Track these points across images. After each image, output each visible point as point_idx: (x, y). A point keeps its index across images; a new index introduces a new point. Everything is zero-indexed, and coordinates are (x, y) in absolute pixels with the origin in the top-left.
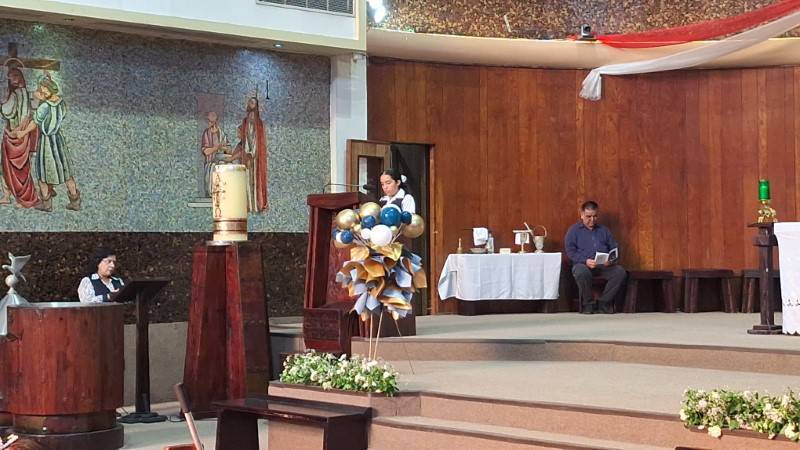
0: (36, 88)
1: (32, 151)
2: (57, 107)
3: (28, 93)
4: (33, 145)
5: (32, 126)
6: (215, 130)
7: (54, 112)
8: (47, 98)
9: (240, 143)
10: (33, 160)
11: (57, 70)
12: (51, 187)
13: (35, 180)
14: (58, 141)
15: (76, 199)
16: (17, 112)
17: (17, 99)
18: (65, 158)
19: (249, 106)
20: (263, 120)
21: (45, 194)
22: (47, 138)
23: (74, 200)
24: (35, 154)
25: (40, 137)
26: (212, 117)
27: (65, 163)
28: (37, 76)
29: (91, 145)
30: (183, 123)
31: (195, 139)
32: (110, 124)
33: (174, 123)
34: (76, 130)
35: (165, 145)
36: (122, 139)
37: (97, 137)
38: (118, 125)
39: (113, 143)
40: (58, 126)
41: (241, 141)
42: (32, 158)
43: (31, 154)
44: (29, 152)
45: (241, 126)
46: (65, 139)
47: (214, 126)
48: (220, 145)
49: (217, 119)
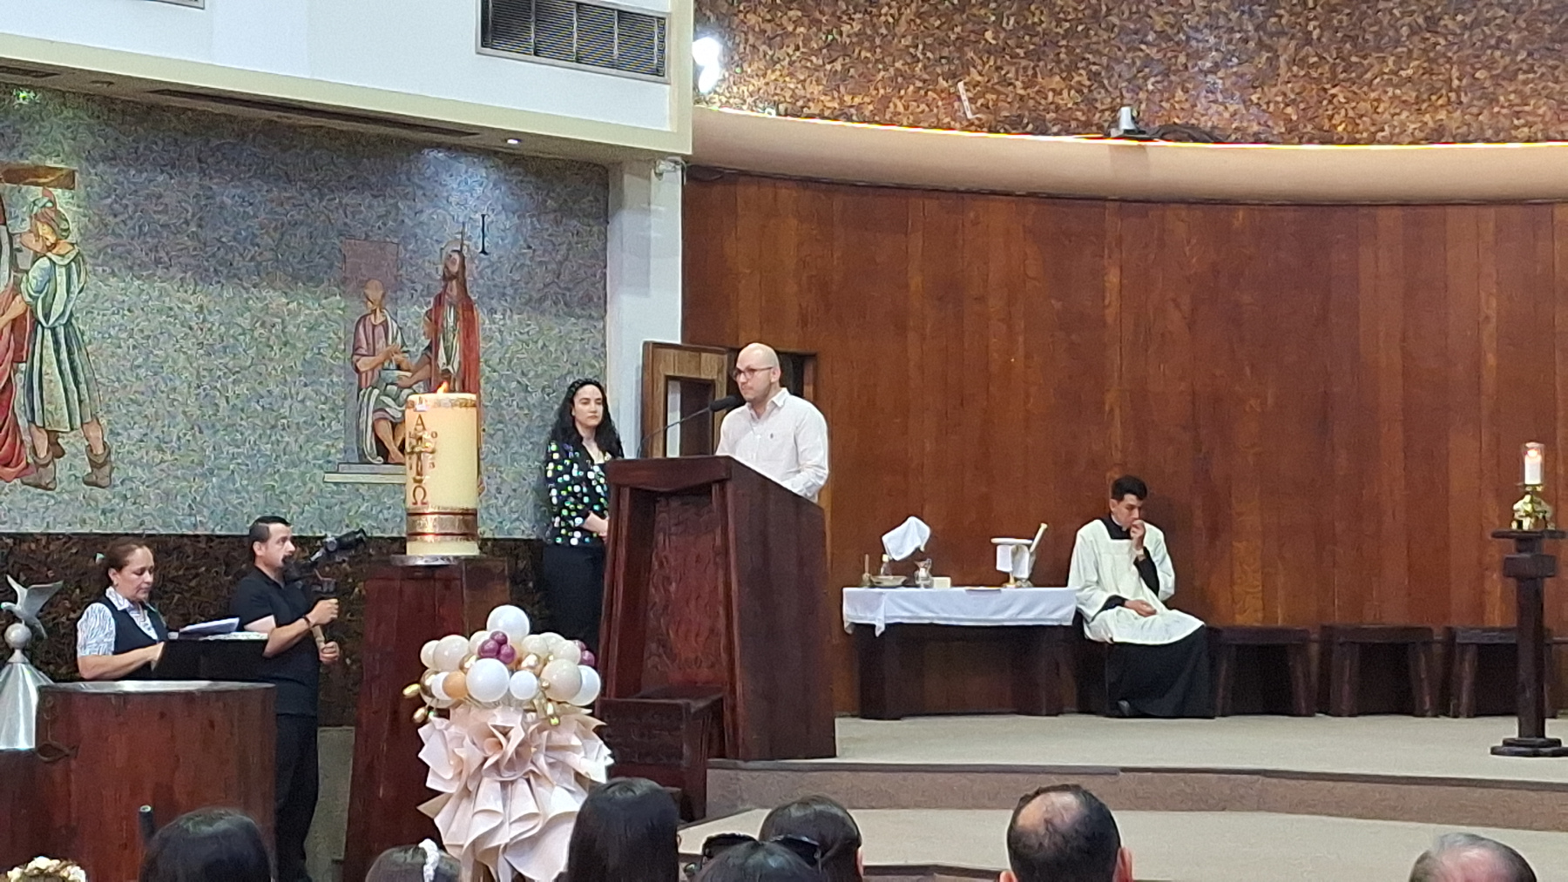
0: (26, 226)
1: (17, 360)
2: (68, 267)
3: (11, 237)
4: (19, 348)
5: (16, 308)
6: (380, 318)
7: (61, 277)
8: (49, 248)
9: (429, 348)
10: (19, 379)
11: (70, 187)
12: (54, 436)
13: (23, 421)
14: (70, 340)
15: (104, 464)
18: (81, 377)
19: (446, 269)
20: (474, 297)
21: (43, 453)
22: (48, 333)
23: (99, 467)
24: (23, 366)
25: (34, 330)
26: (374, 292)
27: (83, 386)
29: (134, 347)
30: (317, 305)
31: (340, 338)
32: (172, 305)
33: (299, 304)
34: (104, 315)
35: (280, 350)
36: (194, 336)
37: (146, 333)
38: (188, 307)
39: (178, 346)
40: (70, 306)
41: (431, 342)
42: (20, 376)
43: (15, 365)
44: (13, 361)
45: (431, 310)
46: (82, 334)
47: (378, 311)
48: (388, 352)
49: (383, 296)
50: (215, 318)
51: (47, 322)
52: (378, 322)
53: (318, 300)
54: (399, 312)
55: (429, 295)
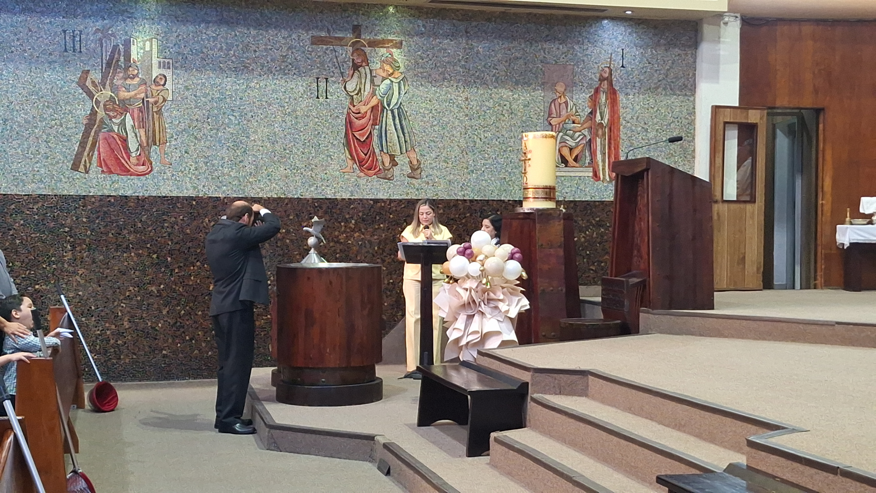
0: (379, 66)
1: (374, 124)
2: (399, 83)
3: (371, 71)
4: (375, 119)
5: (374, 102)
6: (563, 100)
7: (396, 87)
8: (390, 75)
9: (591, 113)
10: (375, 133)
11: (400, 48)
12: (392, 157)
13: (377, 151)
14: (400, 114)
15: (418, 168)
16: (360, 89)
17: (360, 77)
18: (406, 131)
19: (601, 75)
20: (617, 88)
21: (387, 164)
22: (389, 112)
23: (415, 170)
24: (377, 127)
25: (382, 111)
26: (560, 88)
27: (407, 135)
28: (380, 54)
29: (433, 117)
30: (528, 95)
31: (541, 110)
32: (452, 98)
33: (519, 95)
34: (417, 103)
35: (509, 116)
36: (464, 112)
37: (438, 110)
38: (460, 98)
39: (455, 116)
40: (400, 100)
41: (592, 110)
42: (375, 131)
43: (373, 126)
44: (372, 125)
45: (592, 95)
46: (406, 112)
47: (562, 97)
48: (568, 115)
49: (565, 90)
50: (475, 103)
51: (389, 107)
52: (562, 102)
53: (529, 93)
54: (574, 98)
55: (591, 88)
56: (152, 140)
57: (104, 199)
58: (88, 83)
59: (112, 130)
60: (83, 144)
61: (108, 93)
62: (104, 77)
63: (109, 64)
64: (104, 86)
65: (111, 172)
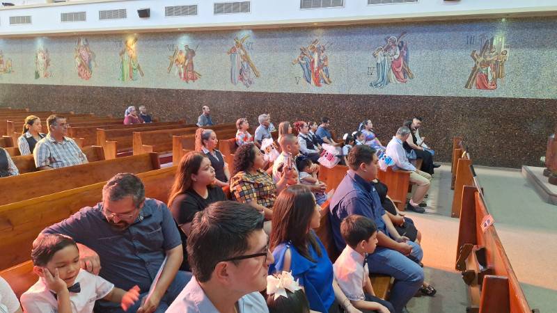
56: (498, 76)
57: (476, 99)
58: (475, 56)
59: (482, 73)
60: (470, 78)
61: (482, 59)
62: (482, 52)
63: (484, 48)
64: (481, 55)
65: (480, 88)
